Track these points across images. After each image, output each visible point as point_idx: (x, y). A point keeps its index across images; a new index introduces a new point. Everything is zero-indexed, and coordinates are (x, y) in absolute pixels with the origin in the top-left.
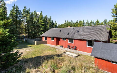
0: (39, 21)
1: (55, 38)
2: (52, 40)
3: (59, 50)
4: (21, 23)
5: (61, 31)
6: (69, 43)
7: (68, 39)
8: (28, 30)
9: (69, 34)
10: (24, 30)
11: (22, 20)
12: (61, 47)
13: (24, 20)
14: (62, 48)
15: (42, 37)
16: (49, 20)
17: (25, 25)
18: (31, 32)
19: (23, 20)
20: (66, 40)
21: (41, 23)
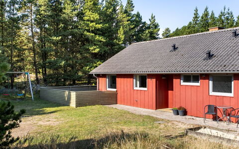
0: (86, 18)
1: (151, 76)
2: (138, 88)
3: (169, 124)
4: (19, 28)
5: (175, 48)
6: (212, 93)
7: (206, 76)
8: (44, 55)
9: (210, 56)
10: (29, 56)
11: (19, 14)
12: (178, 114)
13: (27, 16)
14: (180, 118)
15: (99, 76)
16: (126, 12)
17: (33, 36)
18: (56, 62)
19: (24, 16)
20: (198, 84)
21: (91, 25)
